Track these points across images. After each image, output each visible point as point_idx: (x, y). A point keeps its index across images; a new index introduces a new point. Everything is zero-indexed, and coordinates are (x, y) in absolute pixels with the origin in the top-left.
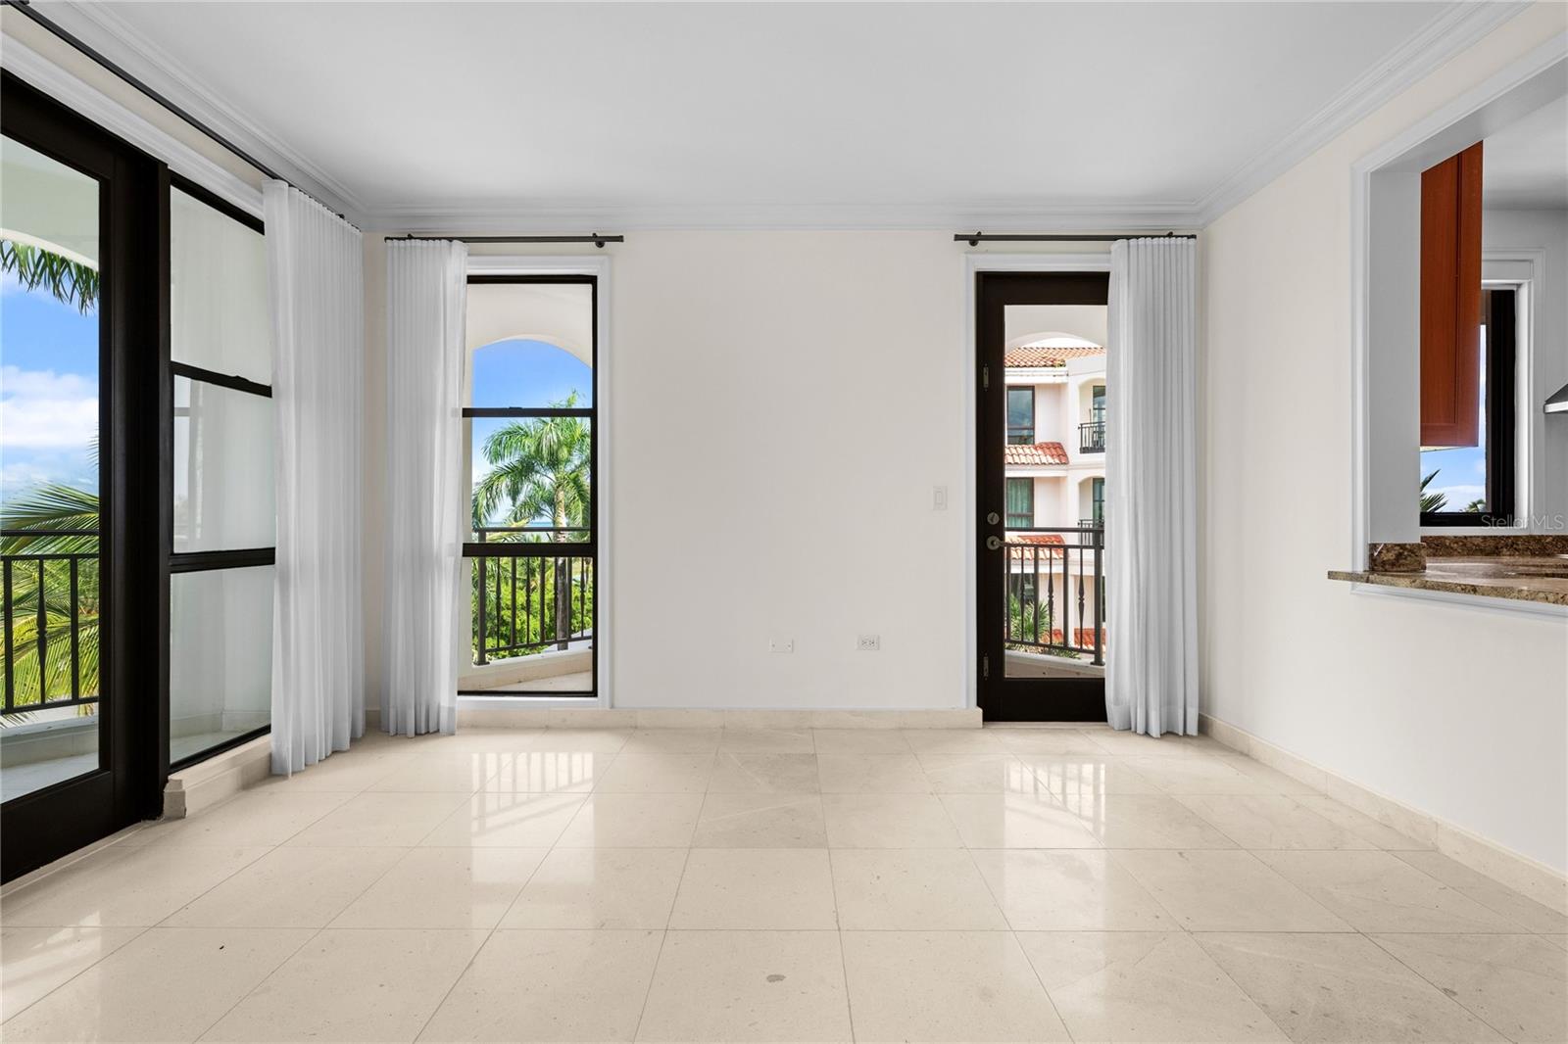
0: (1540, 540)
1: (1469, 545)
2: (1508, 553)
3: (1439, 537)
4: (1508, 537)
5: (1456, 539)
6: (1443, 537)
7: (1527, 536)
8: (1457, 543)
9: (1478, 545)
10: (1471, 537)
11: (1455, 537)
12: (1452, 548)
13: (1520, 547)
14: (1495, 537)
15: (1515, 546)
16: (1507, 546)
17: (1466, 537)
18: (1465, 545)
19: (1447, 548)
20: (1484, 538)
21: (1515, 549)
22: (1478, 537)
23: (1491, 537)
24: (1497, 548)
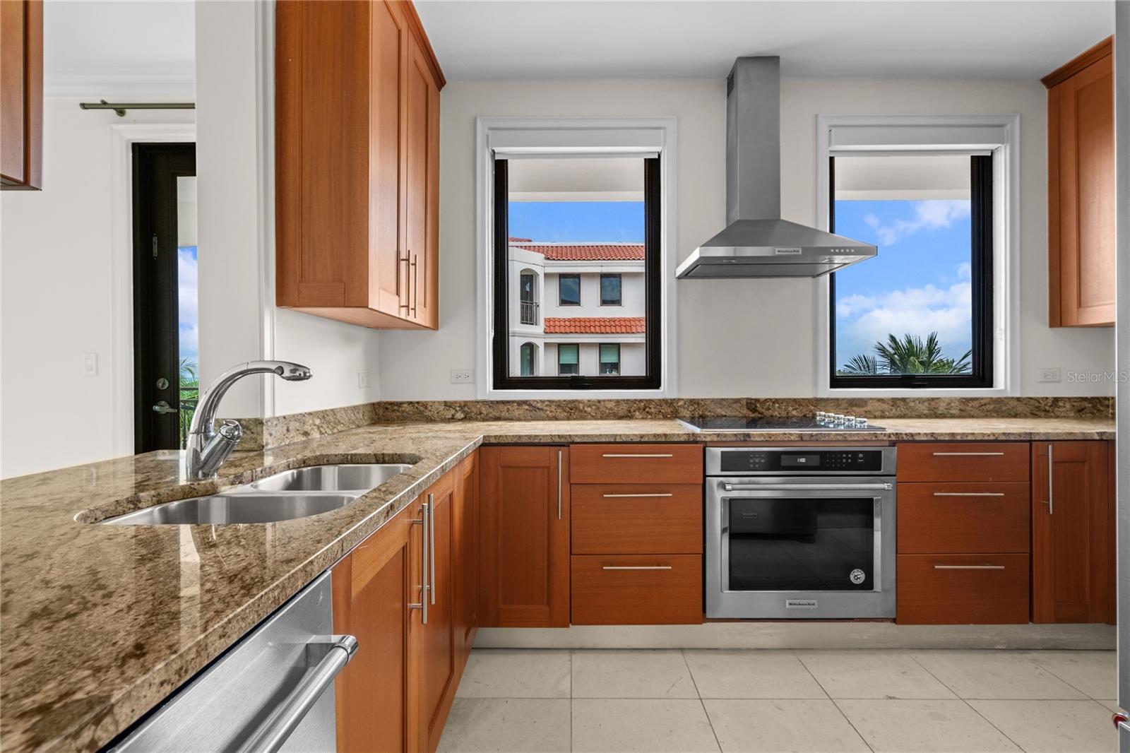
0: (671, 403)
1: (602, 409)
2: (641, 416)
3: (573, 401)
4: (641, 401)
5: (590, 403)
6: (576, 400)
7: (660, 400)
8: (590, 406)
9: (611, 409)
10: (604, 401)
11: (589, 401)
12: (586, 412)
13: (653, 410)
14: (628, 400)
15: (647, 410)
16: (639, 409)
17: (599, 401)
18: (598, 408)
19: (582, 411)
20: (618, 402)
21: (648, 412)
22: (611, 401)
23: (624, 400)
24: (630, 411)
